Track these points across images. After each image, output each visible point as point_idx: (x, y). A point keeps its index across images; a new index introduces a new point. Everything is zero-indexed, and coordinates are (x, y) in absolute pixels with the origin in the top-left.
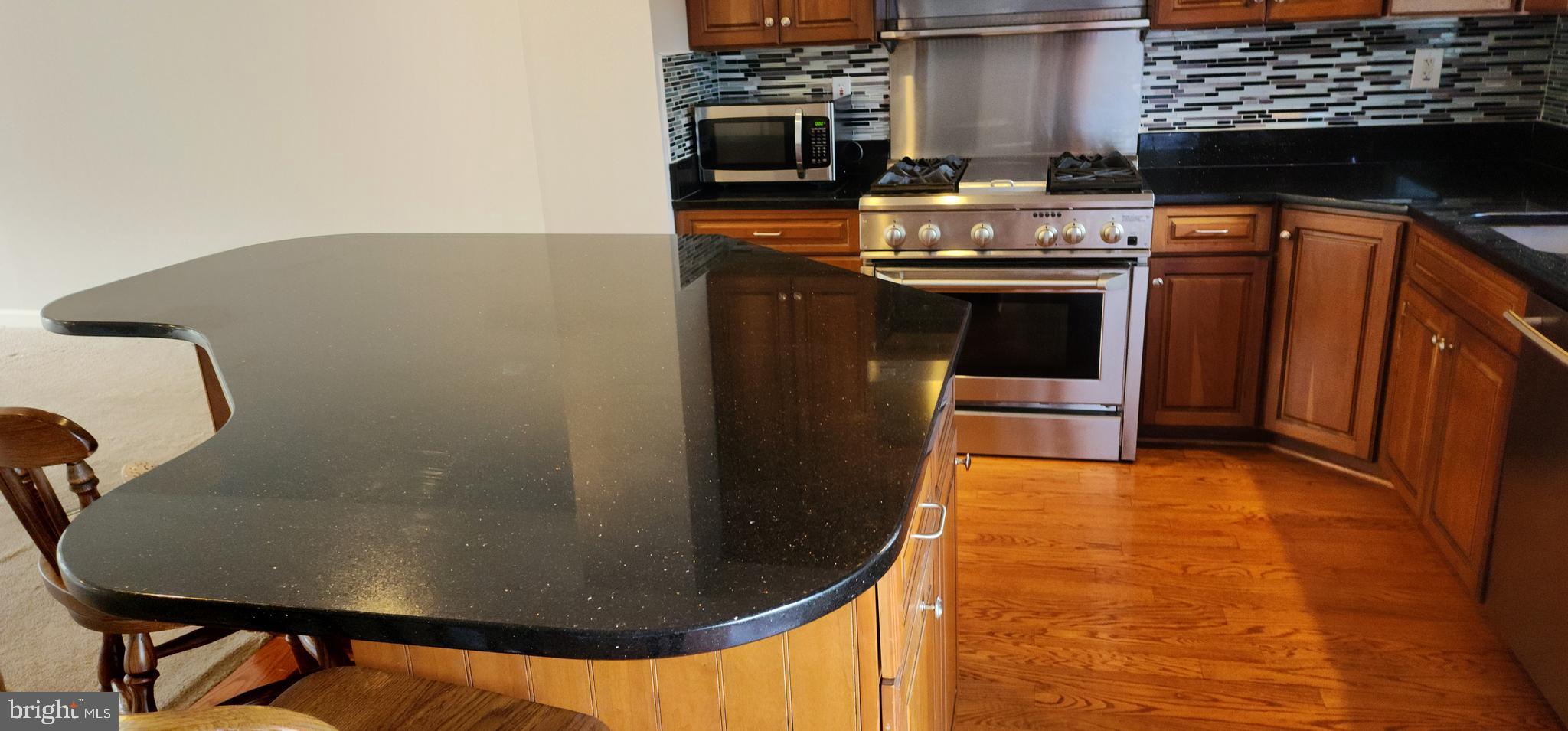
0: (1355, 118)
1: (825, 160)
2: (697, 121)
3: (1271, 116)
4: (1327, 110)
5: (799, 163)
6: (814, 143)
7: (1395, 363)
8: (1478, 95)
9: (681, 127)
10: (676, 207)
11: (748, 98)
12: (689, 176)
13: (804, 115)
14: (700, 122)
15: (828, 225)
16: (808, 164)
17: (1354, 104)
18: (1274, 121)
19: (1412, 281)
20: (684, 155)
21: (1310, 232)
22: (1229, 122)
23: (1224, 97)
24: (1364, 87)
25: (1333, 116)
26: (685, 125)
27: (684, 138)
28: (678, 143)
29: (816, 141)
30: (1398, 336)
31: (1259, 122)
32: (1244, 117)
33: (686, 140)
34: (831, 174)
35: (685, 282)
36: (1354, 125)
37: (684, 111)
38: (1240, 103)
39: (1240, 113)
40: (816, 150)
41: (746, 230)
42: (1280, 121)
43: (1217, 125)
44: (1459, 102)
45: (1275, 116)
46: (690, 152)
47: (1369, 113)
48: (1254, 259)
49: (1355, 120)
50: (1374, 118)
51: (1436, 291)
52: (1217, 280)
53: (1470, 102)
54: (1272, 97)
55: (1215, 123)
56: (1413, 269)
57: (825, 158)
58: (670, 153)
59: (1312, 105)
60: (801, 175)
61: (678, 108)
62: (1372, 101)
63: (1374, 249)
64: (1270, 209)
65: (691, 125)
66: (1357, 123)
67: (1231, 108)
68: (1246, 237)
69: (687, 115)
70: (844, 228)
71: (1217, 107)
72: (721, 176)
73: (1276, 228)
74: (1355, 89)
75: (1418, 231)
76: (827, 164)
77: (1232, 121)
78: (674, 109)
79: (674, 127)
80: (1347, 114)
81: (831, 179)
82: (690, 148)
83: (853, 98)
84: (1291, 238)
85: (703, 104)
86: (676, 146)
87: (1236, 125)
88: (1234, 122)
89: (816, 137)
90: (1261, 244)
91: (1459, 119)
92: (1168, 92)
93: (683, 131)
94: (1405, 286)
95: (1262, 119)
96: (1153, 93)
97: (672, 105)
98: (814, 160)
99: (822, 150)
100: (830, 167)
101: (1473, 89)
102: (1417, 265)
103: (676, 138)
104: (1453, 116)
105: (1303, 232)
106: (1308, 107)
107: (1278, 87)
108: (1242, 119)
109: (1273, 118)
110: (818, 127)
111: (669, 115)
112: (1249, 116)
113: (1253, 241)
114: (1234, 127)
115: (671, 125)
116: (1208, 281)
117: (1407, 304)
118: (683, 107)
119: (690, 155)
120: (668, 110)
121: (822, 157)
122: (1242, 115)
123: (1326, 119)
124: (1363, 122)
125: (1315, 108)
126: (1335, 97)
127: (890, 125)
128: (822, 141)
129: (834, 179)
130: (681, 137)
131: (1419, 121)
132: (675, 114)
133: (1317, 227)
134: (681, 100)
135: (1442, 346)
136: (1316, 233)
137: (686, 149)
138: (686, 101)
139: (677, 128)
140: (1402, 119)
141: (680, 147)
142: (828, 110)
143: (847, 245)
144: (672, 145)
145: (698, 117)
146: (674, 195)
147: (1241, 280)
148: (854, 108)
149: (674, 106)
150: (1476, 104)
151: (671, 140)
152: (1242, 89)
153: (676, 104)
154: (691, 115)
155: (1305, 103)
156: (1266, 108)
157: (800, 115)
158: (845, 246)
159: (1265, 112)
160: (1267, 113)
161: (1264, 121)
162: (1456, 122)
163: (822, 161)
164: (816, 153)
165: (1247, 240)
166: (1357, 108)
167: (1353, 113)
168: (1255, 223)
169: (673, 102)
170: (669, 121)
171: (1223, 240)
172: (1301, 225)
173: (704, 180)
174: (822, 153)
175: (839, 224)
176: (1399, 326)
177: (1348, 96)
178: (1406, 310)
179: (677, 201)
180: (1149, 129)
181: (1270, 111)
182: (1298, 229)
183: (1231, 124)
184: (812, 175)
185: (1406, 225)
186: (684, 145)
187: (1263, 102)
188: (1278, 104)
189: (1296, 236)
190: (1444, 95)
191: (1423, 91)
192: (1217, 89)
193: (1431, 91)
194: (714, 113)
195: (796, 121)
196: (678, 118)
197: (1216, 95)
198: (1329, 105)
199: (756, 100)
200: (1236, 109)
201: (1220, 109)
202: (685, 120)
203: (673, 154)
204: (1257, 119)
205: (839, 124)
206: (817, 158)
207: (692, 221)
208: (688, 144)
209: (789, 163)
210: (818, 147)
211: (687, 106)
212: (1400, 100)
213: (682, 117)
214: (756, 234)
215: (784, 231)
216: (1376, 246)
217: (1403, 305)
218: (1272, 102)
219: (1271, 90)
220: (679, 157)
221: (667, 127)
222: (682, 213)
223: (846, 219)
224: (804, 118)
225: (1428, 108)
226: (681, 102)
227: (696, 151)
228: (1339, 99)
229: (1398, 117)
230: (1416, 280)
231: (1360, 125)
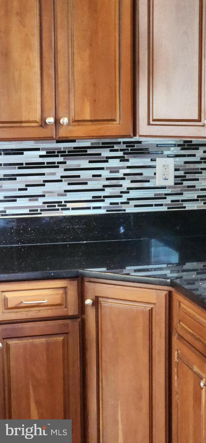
0: (124, 207)
3: (66, 206)
4: (103, 201)
8: (198, 190)
17: (121, 196)
18: (68, 209)
19: (179, 335)
21: (106, 300)
22: (37, 210)
23: (31, 191)
24: (126, 184)
25: (108, 205)
30: (175, 377)
31: (58, 210)
32: (48, 206)
36: (124, 212)
38: (44, 196)
39: (44, 203)
42: (73, 209)
43: (28, 212)
44: (187, 195)
45: (69, 205)
47: (132, 203)
48: (68, 321)
49: (123, 208)
50: (136, 206)
51: (196, 343)
52: (43, 340)
53: (193, 195)
54: (66, 191)
55: (27, 211)
56: (179, 326)
59: (93, 197)
62: (133, 194)
63: (151, 311)
64: (75, 283)
66: (125, 210)
67: (37, 200)
68: (60, 305)
71: (28, 199)
73: (82, 297)
74: (121, 186)
75: (177, 297)
77: (39, 209)
80: (117, 204)
84: (93, 304)
87: (42, 212)
88: (41, 210)
90: (72, 310)
94: (175, 338)
95: (60, 208)
101: (195, 186)
102: (181, 323)
105: (101, 299)
106: (91, 199)
107: (69, 184)
108: (46, 208)
109: (67, 207)
112: (51, 206)
113: (66, 307)
114: (41, 214)
116: (37, 341)
117: (178, 354)
122: (46, 205)
123: (104, 208)
124: (130, 209)
125: (96, 199)
126: (108, 191)
131: (164, 209)
133: (110, 297)
136: (110, 300)
140: (154, 207)
147: (60, 338)
152: (44, 185)
155: (88, 196)
156: (62, 199)
159: (61, 202)
160: (63, 203)
161: (62, 209)
165: (62, 307)
166: (124, 200)
167: (122, 203)
168: (66, 293)
171: (44, 308)
172: (98, 294)
176: (175, 370)
177: (116, 191)
178: (178, 357)
181: (66, 202)
182: (97, 297)
183: (39, 212)
185: (170, 293)
187: (60, 195)
188: (71, 197)
189: (96, 302)
190: (178, 190)
191: (164, 188)
192: (27, 186)
193: (170, 187)
197: (26, 189)
198: (105, 197)
200: (41, 200)
201: (30, 200)
204: (57, 207)
212: (151, 193)
216: (152, 308)
217: (175, 354)
218: (66, 195)
219: (64, 186)
225: (169, 199)
228: (111, 193)
229: (151, 205)
230: (181, 334)
231: (127, 211)
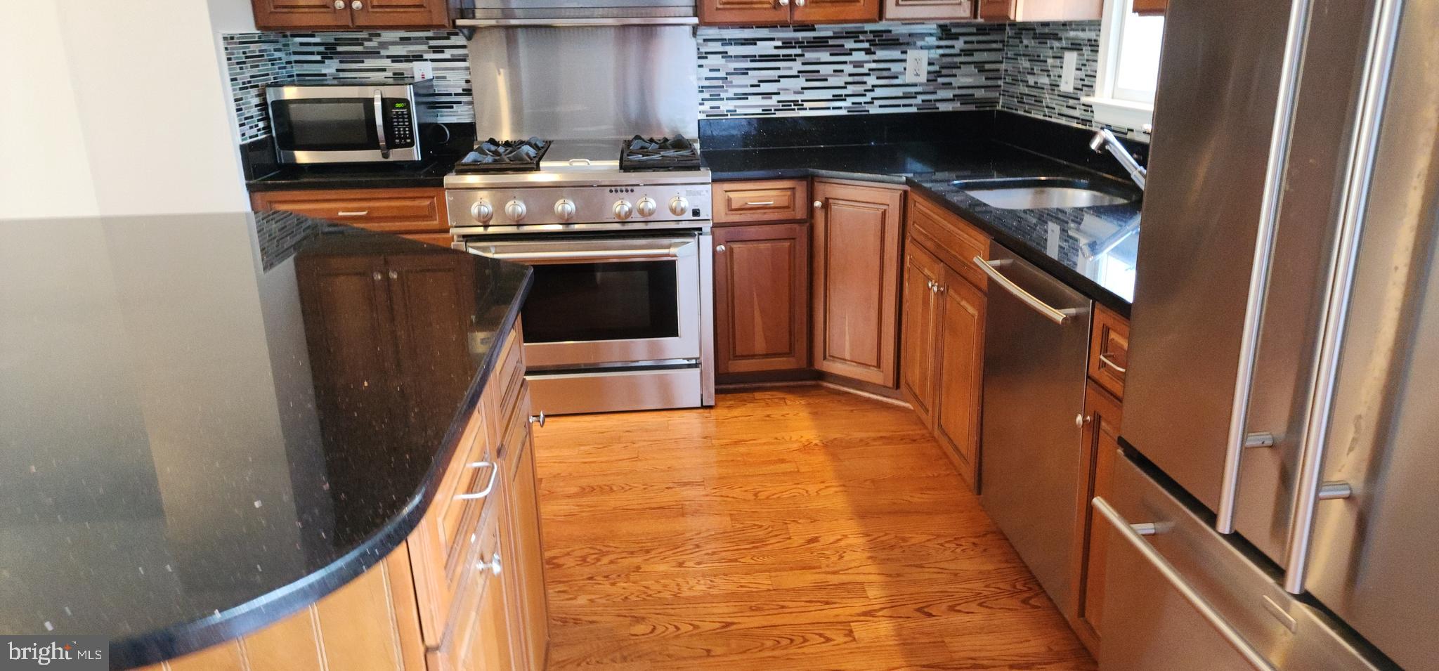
0: (867, 107)
1: (409, 141)
2: (269, 101)
3: (802, 105)
4: (845, 100)
5: (383, 143)
6: (396, 124)
7: (905, 307)
8: (954, 88)
9: (251, 107)
10: (251, 189)
11: (326, 80)
12: (266, 158)
13: (384, 97)
14: (273, 103)
15: (417, 203)
16: (391, 144)
17: (865, 95)
18: (806, 109)
19: (913, 238)
20: (257, 136)
21: (836, 201)
22: (771, 110)
23: (765, 88)
24: (871, 80)
25: (850, 105)
26: (256, 106)
27: (255, 119)
28: (248, 123)
29: (398, 122)
30: (906, 284)
31: (794, 110)
32: (783, 106)
33: (259, 120)
34: (415, 154)
35: (268, 266)
36: (867, 113)
37: (254, 92)
38: (778, 93)
39: (779, 102)
40: (399, 131)
41: (329, 210)
42: (811, 109)
43: (761, 112)
44: (942, 94)
45: (806, 105)
46: (265, 133)
47: (877, 103)
48: (796, 226)
49: (867, 109)
50: (880, 106)
51: (929, 244)
52: (768, 245)
53: (949, 94)
54: (803, 88)
55: (759, 111)
56: (914, 230)
57: (408, 138)
58: (239, 134)
59: (834, 96)
60: (385, 156)
61: (247, 88)
62: (879, 92)
63: (884, 214)
64: (805, 183)
65: (263, 106)
66: (868, 111)
67: (771, 98)
68: (787, 207)
69: (258, 96)
70: (432, 206)
71: (760, 96)
72: (303, 157)
73: (811, 200)
74: (865, 83)
75: (914, 197)
76: (412, 144)
77: (773, 109)
78: (241, 89)
79: (243, 107)
80: (861, 103)
81: (417, 159)
82: (264, 128)
83: (435, 82)
84: (822, 206)
85: (277, 85)
86: (247, 127)
87: (776, 112)
88: (775, 110)
89: (398, 118)
90: (800, 213)
91: (943, 107)
92: (720, 83)
93: (254, 112)
94: (908, 242)
95: (796, 107)
96: (707, 83)
97: (238, 84)
98: (397, 141)
99: (405, 131)
100: (415, 147)
101: (951, 84)
102: (916, 225)
103: (246, 119)
104: (938, 105)
105: (831, 201)
106: (831, 97)
107: (807, 80)
108: (781, 108)
109: (805, 107)
110: (398, 108)
111: (235, 95)
112: (786, 105)
113: (794, 210)
114: (775, 114)
115: (237, 105)
116: (762, 246)
117: (910, 258)
118: (252, 87)
119: (264, 136)
120: (234, 90)
121: (405, 138)
122: (781, 104)
123: (845, 108)
124: (874, 110)
125: (838, 98)
126: (851, 89)
127: (473, 108)
128: (404, 122)
129: (420, 159)
130: (252, 117)
131: (914, 110)
132: (242, 94)
133: (841, 198)
134: (249, 79)
135: (935, 289)
136: (841, 202)
137: (259, 130)
138: (255, 82)
139: (246, 108)
140: (902, 108)
141: (251, 128)
142: (408, 92)
143: (435, 223)
144: (241, 125)
145: (270, 98)
146: (248, 177)
147: (787, 244)
148: (436, 92)
149: (241, 86)
150: (954, 96)
151: (240, 120)
152: (779, 81)
153: (244, 83)
154: (262, 95)
155: (828, 94)
156: (799, 98)
157: (380, 96)
158: (435, 224)
159: (798, 101)
160: (800, 103)
161: (798, 109)
162: (941, 110)
163: (405, 141)
164: (400, 134)
165: (790, 210)
166: (868, 99)
167: (865, 103)
168: (794, 195)
169: (240, 82)
170: (236, 100)
171: (771, 210)
172: (828, 196)
173: (283, 161)
174: (405, 134)
175: (427, 202)
176: (906, 276)
177: (859, 89)
178: (910, 263)
179: (251, 182)
180: (707, 116)
181: (802, 101)
182: (827, 199)
183: (773, 112)
184: (396, 155)
185: (905, 192)
186: (257, 126)
187: (796, 93)
188: (809, 95)
189: (826, 205)
190: (931, 88)
191: (915, 85)
192: (760, 81)
193: (921, 84)
194: (290, 93)
195: (375, 103)
196: (247, 98)
197: (759, 86)
198: (846, 96)
199: (335, 82)
200: (775, 98)
201: (763, 98)
202: (256, 101)
203: (243, 135)
204: (793, 107)
205: (422, 107)
206: (400, 138)
207: (270, 202)
208: (261, 125)
209: (372, 144)
210: (400, 128)
211: (257, 86)
212: (899, 92)
213: (251, 98)
214: (341, 214)
215: (370, 209)
216: (885, 210)
217: (908, 258)
218: (803, 93)
219: (801, 82)
220: (251, 137)
221: (233, 106)
222: (258, 195)
223: (433, 197)
224: (383, 100)
225: (920, 98)
226: (249, 82)
227: (271, 132)
228: (853, 91)
229: (899, 106)
230: (916, 237)
231: (871, 112)
